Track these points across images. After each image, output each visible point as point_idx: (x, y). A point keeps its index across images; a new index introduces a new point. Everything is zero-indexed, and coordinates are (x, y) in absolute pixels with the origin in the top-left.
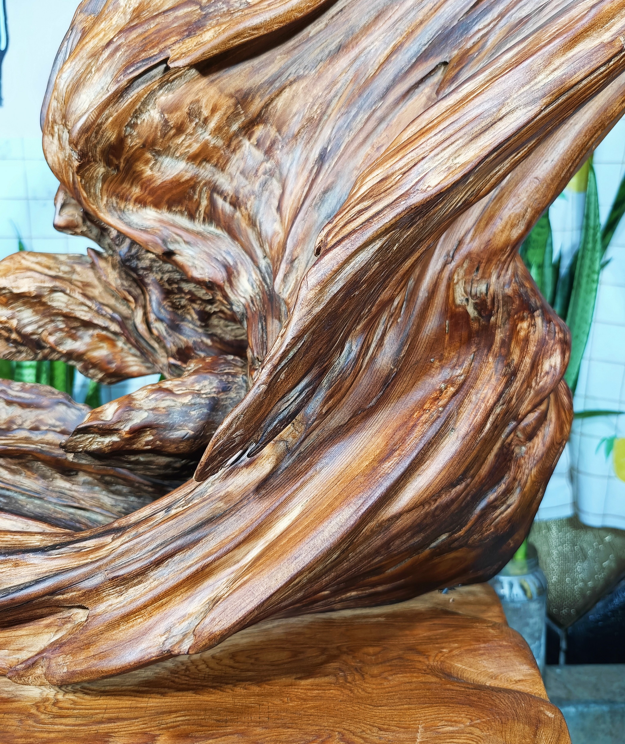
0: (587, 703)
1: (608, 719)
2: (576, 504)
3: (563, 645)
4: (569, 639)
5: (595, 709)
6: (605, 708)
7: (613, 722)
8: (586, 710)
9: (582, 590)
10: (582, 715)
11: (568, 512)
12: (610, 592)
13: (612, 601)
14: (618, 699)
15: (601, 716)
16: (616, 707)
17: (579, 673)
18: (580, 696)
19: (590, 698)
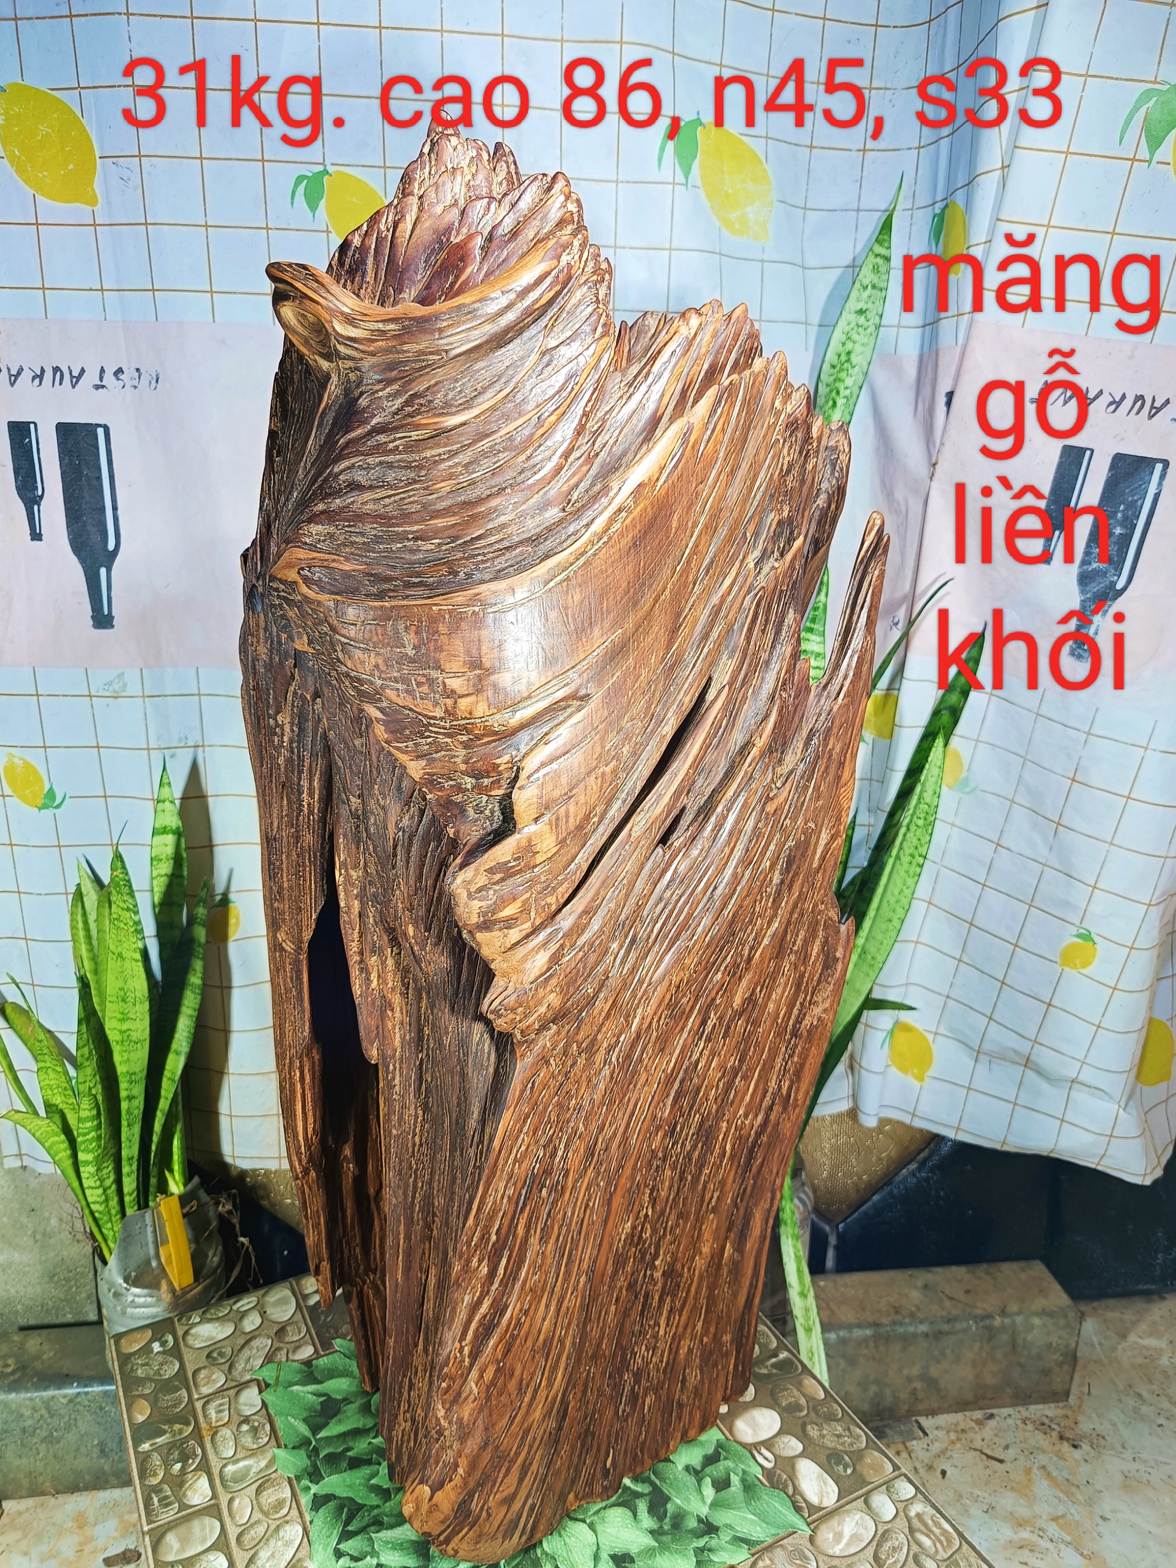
0: (849, 1327)
1: (871, 1344)
2: (854, 1097)
4: (840, 1237)
5: (858, 1333)
6: (868, 1332)
7: (875, 1347)
8: (847, 1335)
9: (856, 1185)
10: (843, 1341)
11: (844, 1106)
12: (889, 1183)
13: (891, 1193)
14: (885, 1321)
15: (865, 1340)
16: (881, 1330)
17: (846, 1286)
18: (843, 1318)
19: (854, 1321)
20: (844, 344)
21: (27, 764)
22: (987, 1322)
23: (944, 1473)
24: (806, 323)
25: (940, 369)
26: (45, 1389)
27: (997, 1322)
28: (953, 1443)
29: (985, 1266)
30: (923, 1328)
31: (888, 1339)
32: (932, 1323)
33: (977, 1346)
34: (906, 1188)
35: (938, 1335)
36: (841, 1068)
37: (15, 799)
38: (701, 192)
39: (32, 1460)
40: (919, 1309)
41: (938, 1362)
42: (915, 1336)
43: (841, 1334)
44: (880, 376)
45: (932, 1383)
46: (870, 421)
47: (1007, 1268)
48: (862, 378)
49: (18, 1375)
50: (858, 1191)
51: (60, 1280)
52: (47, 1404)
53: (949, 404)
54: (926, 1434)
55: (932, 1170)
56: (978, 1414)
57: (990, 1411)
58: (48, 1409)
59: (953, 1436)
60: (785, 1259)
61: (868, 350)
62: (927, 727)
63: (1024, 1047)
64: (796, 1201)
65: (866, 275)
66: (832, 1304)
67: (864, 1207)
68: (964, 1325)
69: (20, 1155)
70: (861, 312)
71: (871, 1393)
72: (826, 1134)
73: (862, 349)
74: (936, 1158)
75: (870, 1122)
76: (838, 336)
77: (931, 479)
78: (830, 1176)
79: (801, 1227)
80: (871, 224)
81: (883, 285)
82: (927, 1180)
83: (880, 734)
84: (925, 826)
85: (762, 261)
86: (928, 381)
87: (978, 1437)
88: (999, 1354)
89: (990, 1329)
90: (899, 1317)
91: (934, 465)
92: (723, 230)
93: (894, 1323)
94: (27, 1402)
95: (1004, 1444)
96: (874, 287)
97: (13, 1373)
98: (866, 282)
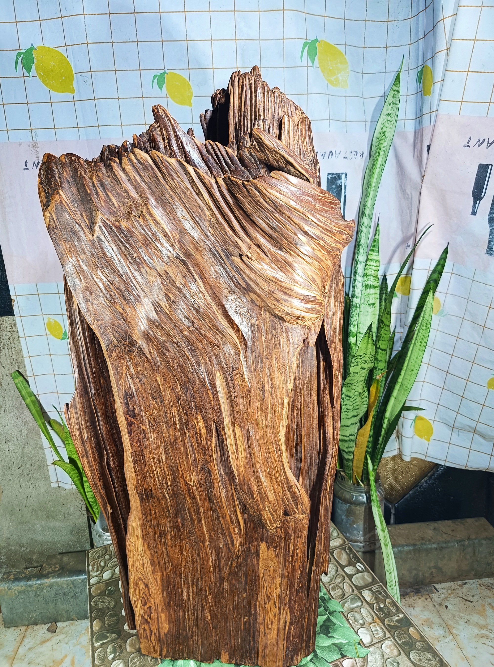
0: (403, 546)
1: (413, 553)
2: (400, 449)
3: (393, 511)
4: (396, 509)
5: (406, 548)
6: (411, 548)
7: (415, 554)
8: (402, 549)
9: (402, 487)
10: (402, 552)
11: (396, 453)
12: (416, 486)
13: (417, 489)
14: (418, 543)
15: (410, 551)
16: (416, 547)
17: (400, 529)
18: (400, 542)
19: (404, 543)
20: (382, 129)
21: (55, 321)
22: (462, 543)
23: (447, 607)
24: (365, 121)
25: (424, 136)
26: (72, 576)
27: (467, 543)
28: (450, 594)
29: (460, 520)
30: (434, 546)
31: (419, 551)
32: (438, 544)
33: (458, 553)
34: (424, 488)
35: (441, 549)
36: (393, 437)
37: (51, 336)
38: (319, 69)
39: (68, 605)
40: (432, 538)
41: (442, 560)
42: (431, 549)
43: (399, 549)
44: (398, 141)
45: (439, 569)
46: (394, 161)
47: (470, 521)
48: (390, 142)
49: (60, 571)
50: (403, 490)
51: (75, 533)
52: (73, 582)
53: (428, 150)
54: (438, 591)
55: (435, 480)
56: (460, 583)
57: (465, 581)
58: (73, 584)
59: (449, 592)
60: (375, 516)
61: (392, 130)
62: (424, 289)
63: (473, 424)
64: (378, 493)
65: (390, 99)
66: (394, 537)
67: (406, 497)
68: (452, 544)
69: (58, 482)
70: (389, 115)
71: (413, 574)
72: (388, 465)
73: (390, 130)
74: (436, 475)
75: (407, 459)
76: (379, 125)
77: (422, 183)
78: (391, 483)
79: (380, 503)
80: (391, 78)
81: (397, 103)
82: (433, 484)
83: (404, 294)
84: (426, 329)
85: (346, 96)
86: (419, 141)
87: (460, 592)
88: (468, 557)
89: (463, 545)
90: (424, 541)
91: (423, 177)
92: (329, 84)
93: (422, 544)
94: (65, 582)
95: (472, 594)
96: (394, 104)
97: (59, 570)
98: (390, 102)
